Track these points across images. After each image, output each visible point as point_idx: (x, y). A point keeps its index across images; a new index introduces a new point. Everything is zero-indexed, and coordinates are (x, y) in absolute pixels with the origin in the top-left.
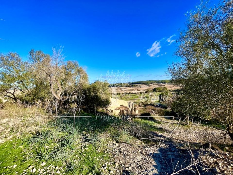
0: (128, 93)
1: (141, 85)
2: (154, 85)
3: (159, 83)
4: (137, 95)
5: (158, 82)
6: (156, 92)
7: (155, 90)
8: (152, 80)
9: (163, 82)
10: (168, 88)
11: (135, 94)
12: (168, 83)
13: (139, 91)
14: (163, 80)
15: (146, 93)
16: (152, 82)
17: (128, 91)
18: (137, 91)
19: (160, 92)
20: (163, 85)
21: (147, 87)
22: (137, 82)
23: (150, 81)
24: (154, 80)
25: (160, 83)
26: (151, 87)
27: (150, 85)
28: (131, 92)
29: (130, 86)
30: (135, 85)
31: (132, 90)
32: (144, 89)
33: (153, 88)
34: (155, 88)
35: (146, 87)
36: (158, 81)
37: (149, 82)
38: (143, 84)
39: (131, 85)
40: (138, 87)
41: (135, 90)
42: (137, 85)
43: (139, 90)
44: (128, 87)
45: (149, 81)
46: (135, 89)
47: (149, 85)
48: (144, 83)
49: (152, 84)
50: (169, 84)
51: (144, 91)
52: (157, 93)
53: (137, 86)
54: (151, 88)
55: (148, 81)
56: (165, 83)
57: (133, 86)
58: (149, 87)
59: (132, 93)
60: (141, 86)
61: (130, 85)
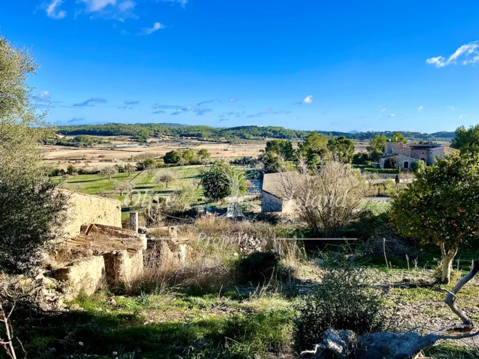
0: (62, 171)
1: (115, 139)
2: (165, 141)
3: (181, 136)
4: (106, 177)
5: (178, 133)
6: (179, 165)
7: (170, 159)
8: (156, 125)
9: (195, 133)
10: (211, 156)
11: (96, 173)
12: (209, 137)
13: (111, 165)
14: (192, 127)
15: (140, 169)
16: (156, 132)
17: (57, 161)
18: (101, 161)
19: (191, 166)
20: (195, 144)
21: (139, 148)
22: (98, 126)
23: (150, 126)
24: (164, 124)
25: (186, 136)
26: (154, 150)
27: (149, 140)
28: (77, 166)
29: (65, 142)
30: (89, 137)
31: (77, 160)
32: (128, 155)
33: (164, 153)
34: (169, 151)
35: (134, 149)
36: (176, 128)
37: (145, 129)
38: (123, 137)
39: (72, 137)
40: (102, 146)
41: (92, 158)
42: (101, 137)
43: (106, 161)
44: (59, 144)
45: (146, 125)
46: (90, 156)
47: (145, 142)
48: (127, 130)
49: (155, 136)
50: (212, 141)
51: (134, 164)
52: (183, 171)
53: (100, 143)
54: (155, 152)
55: (142, 125)
56: (198, 136)
57: (82, 143)
58: (148, 148)
59: (81, 172)
60: (114, 142)
61: (68, 138)
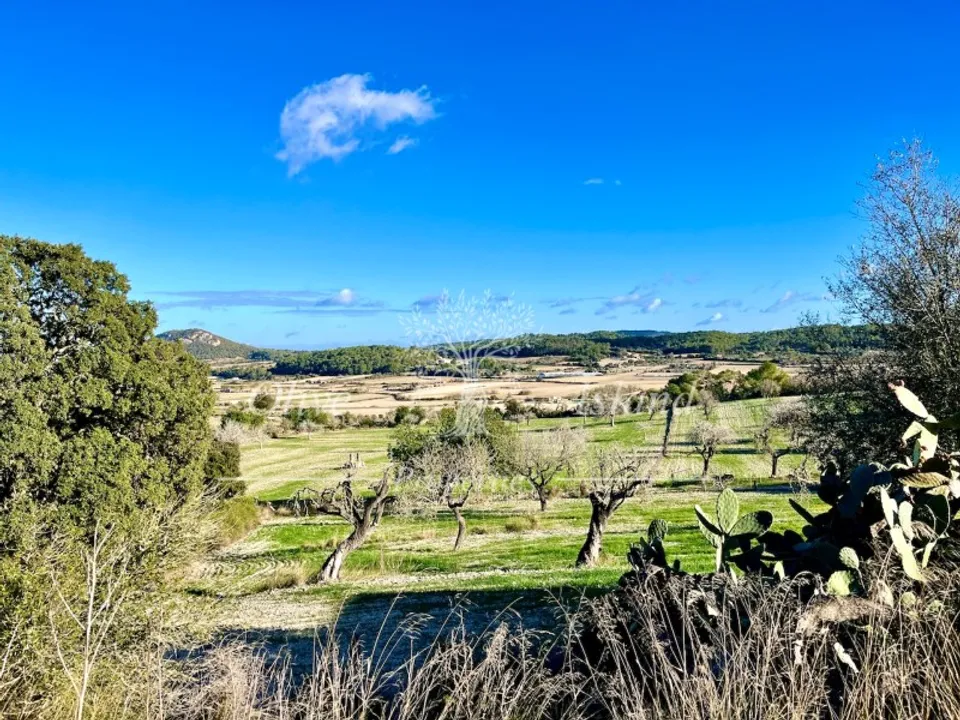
1: (538, 363)
2: (636, 363)
3: (666, 352)
5: (659, 346)
8: (611, 334)
9: (697, 344)
12: (729, 352)
16: (614, 346)
20: (702, 368)
21: (588, 377)
25: (675, 352)
26: (618, 380)
27: (602, 363)
35: (577, 380)
38: (553, 358)
40: (518, 375)
41: (508, 396)
42: (513, 360)
46: (504, 392)
47: (596, 366)
48: (559, 346)
49: (614, 355)
50: (736, 360)
53: (513, 370)
56: (704, 351)
60: (538, 369)
